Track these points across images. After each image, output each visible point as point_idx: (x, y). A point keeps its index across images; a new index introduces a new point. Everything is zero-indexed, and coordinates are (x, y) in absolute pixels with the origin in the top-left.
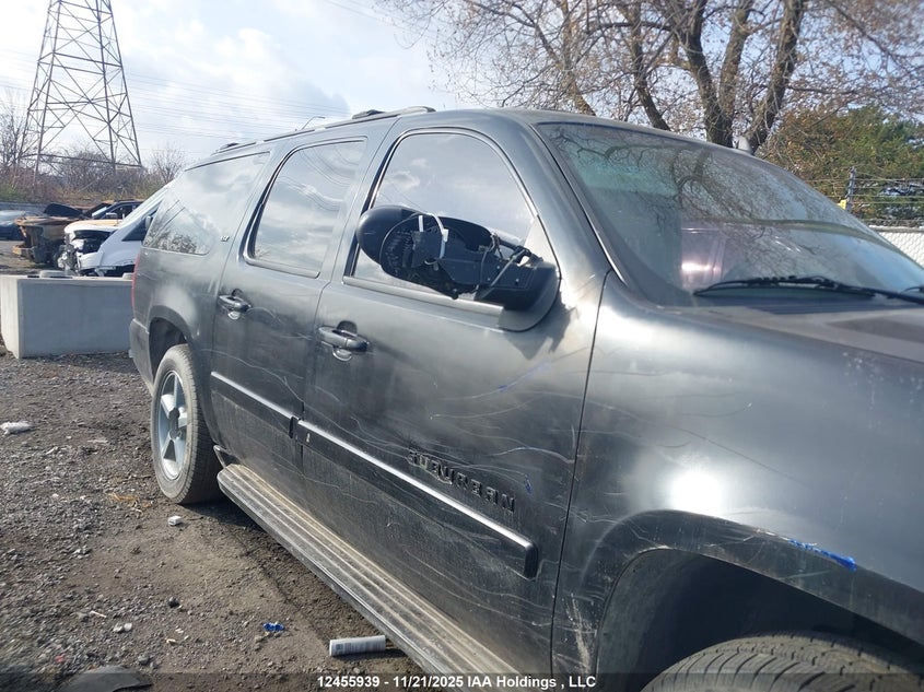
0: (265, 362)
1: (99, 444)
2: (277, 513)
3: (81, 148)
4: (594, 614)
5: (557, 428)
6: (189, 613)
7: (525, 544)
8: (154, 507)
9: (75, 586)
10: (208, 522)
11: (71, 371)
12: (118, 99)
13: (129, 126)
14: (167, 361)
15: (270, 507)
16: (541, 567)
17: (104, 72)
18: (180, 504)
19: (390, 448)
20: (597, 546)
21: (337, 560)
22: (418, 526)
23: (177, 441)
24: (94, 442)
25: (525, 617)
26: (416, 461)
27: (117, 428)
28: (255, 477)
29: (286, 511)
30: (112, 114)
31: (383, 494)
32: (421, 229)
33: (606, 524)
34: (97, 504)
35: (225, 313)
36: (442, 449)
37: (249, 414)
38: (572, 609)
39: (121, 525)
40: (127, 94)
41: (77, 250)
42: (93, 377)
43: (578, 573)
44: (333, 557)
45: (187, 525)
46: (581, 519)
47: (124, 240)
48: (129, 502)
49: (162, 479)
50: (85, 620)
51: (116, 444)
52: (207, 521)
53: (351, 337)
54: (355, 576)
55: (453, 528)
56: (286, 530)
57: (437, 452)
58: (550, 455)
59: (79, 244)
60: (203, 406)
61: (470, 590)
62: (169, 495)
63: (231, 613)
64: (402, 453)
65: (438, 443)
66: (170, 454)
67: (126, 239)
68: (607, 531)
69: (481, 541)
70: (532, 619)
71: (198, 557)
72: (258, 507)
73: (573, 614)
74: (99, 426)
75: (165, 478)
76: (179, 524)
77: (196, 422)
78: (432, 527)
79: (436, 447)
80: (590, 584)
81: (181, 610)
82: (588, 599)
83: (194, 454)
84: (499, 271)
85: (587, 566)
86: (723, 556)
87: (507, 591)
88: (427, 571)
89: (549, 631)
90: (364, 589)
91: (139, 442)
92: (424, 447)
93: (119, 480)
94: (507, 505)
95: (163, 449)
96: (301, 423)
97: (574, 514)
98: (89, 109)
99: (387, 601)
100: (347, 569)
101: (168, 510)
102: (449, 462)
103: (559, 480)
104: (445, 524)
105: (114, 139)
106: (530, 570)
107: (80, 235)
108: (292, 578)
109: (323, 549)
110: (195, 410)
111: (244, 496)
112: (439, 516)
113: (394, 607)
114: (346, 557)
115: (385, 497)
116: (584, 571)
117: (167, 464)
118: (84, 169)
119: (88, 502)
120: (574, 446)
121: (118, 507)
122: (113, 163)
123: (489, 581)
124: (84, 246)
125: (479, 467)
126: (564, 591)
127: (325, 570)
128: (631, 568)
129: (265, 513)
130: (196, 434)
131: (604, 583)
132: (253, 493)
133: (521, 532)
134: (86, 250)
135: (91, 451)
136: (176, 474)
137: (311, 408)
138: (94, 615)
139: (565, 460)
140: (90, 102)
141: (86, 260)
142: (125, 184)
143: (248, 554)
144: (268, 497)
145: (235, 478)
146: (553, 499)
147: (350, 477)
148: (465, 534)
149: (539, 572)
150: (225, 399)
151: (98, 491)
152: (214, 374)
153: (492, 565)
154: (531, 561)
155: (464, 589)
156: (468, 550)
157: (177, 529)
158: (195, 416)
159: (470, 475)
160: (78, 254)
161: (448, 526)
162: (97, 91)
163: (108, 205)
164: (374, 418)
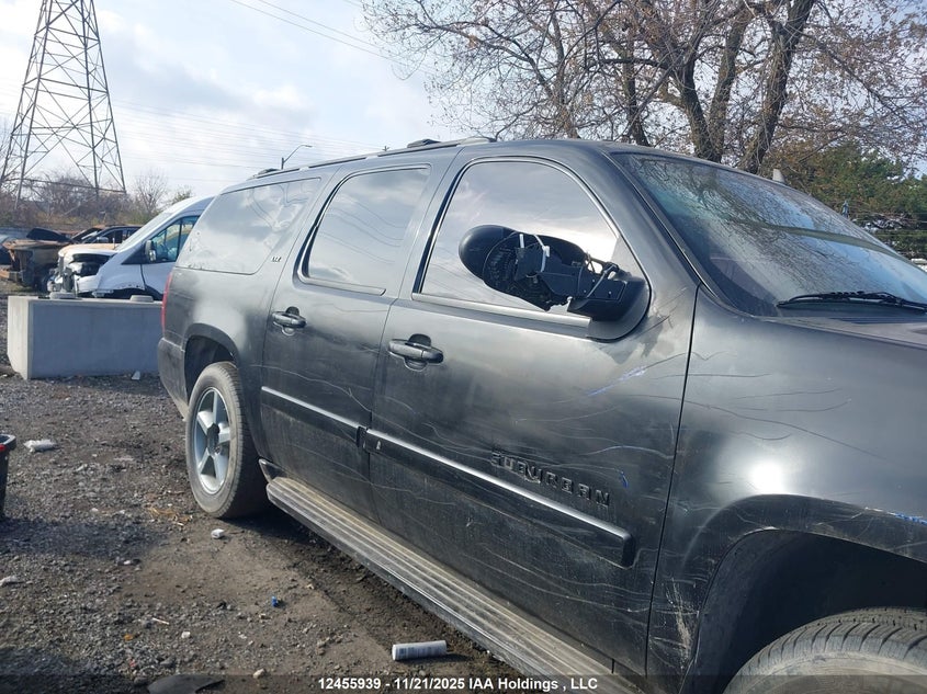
0: (327, 376)
1: (126, 462)
2: (334, 522)
3: (63, 173)
4: (696, 596)
5: (654, 427)
6: (249, 619)
7: (622, 535)
8: (195, 521)
9: (131, 595)
10: (250, 536)
11: (80, 392)
12: (103, 125)
13: (114, 152)
14: (206, 378)
15: (326, 516)
16: (638, 555)
17: (89, 98)
18: (220, 518)
19: (471, 453)
20: (700, 531)
21: (403, 564)
22: (502, 524)
23: (216, 456)
24: (121, 459)
25: (619, 604)
26: (500, 463)
27: (140, 447)
28: (304, 489)
29: (342, 520)
30: (97, 140)
31: (463, 496)
32: (522, 246)
33: (710, 511)
34: (139, 517)
35: (279, 330)
36: (528, 451)
37: (307, 426)
38: (672, 593)
39: (166, 538)
40: (112, 120)
41: (75, 273)
42: (105, 398)
43: (680, 558)
44: (399, 562)
45: (230, 539)
46: (681, 510)
47: (123, 264)
48: (169, 516)
49: (199, 494)
50: (149, 626)
51: (142, 462)
52: (249, 534)
53: (426, 350)
54: (425, 579)
55: (543, 524)
56: (347, 537)
57: (523, 454)
58: (648, 453)
59: (77, 267)
60: (249, 421)
61: (559, 583)
62: (208, 509)
63: (290, 621)
64: (484, 455)
65: (524, 445)
66: (209, 469)
67: (126, 263)
68: (711, 517)
69: (575, 535)
70: (627, 606)
71: (247, 568)
72: (314, 516)
73: (673, 597)
74: (122, 445)
75: (203, 492)
76: (222, 537)
77: (240, 437)
78: (517, 524)
79: (522, 449)
80: (692, 568)
81: (240, 618)
82: (690, 582)
83: (239, 468)
84: (594, 284)
85: (689, 552)
86: (832, 533)
87: (601, 580)
88: (510, 568)
89: (647, 617)
90: (436, 590)
91: (164, 460)
92: (509, 449)
93: (154, 495)
94: (601, 499)
95: (200, 465)
96: (369, 432)
97: (674, 504)
98: (74, 134)
99: (460, 601)
100: (415, 572)
101: (208, 524)
102: (537, 462)
103: (658, 475)
104: (535, 521)
105: (98, 165)
106: (627, 559)
107: (78, 258)
108: (342, 588)
109: (388, 555)
110: (240, 425)
111: (298, 506)
112: (527, 514)
113: (468, 606)
114: (410, 561)
115: (466, 499)
116: (686, 556)
117: (204, 480)
118: (65, 193)
119: (129, 516)
120: (673, 443)
121: (159, 521)
122: (97, 188)
123: (580, 573)
124: (82, 270)
125: (570, 466)
126: (664, 576)
127: (394, 573)
128: (734, 551)
129: (323, 522)
130: (240, 449)
131: (707, 565)
132: (306, 503)
133: (617, 524)
134: (83, 273)
135: (119, 468)
136: (215, 489)
137: (381, 417)
138: (156, 622)
139: (664, 456)
140: (75, 127)
141: (84, 283)
142: (108, 209)
143: (295, 566)
144: (321, 507)
145: (284, 490)
146: (651, 492)
147: (426, 482)
148: (556, 528)
149: (636, 560)
150: (278, 412)
151: (136, 506)
152: (264, 388)
153: (585, 557)
154: (628, 551)
155: (552, 583)
156: (557, 544)
157: (221, 542)
158: (240, 431)
159: (560, 473)
160: (76, 277)
161: (539, 522)
162: (81, 117)
163: (98, 230)
164: (453, 424)
